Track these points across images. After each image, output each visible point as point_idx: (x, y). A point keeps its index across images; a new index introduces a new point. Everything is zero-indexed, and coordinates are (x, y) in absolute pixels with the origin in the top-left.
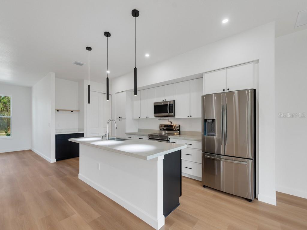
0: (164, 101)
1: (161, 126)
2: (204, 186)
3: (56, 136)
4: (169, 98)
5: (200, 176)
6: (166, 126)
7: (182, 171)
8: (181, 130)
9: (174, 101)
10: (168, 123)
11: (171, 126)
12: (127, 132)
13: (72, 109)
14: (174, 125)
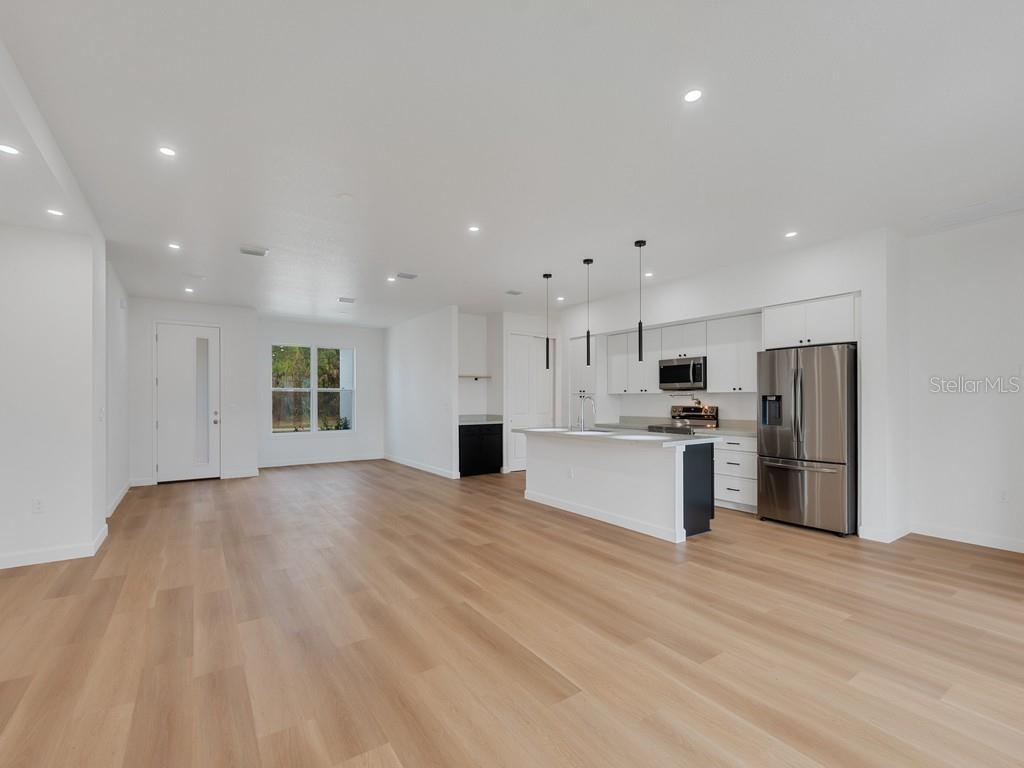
0: (683, 357)
1: (674, 409)
2: (762, 519)
3: (460, 427)
4: (693, 352)
5: (754, 502)
6: (686, 409)
7: (716, 496)
8: (720, 417)
9: (705, 358)
10: (691, 403)
11: (699, 410)
12: (598, 422)
13: (477, 375)
14: (706, 407)
